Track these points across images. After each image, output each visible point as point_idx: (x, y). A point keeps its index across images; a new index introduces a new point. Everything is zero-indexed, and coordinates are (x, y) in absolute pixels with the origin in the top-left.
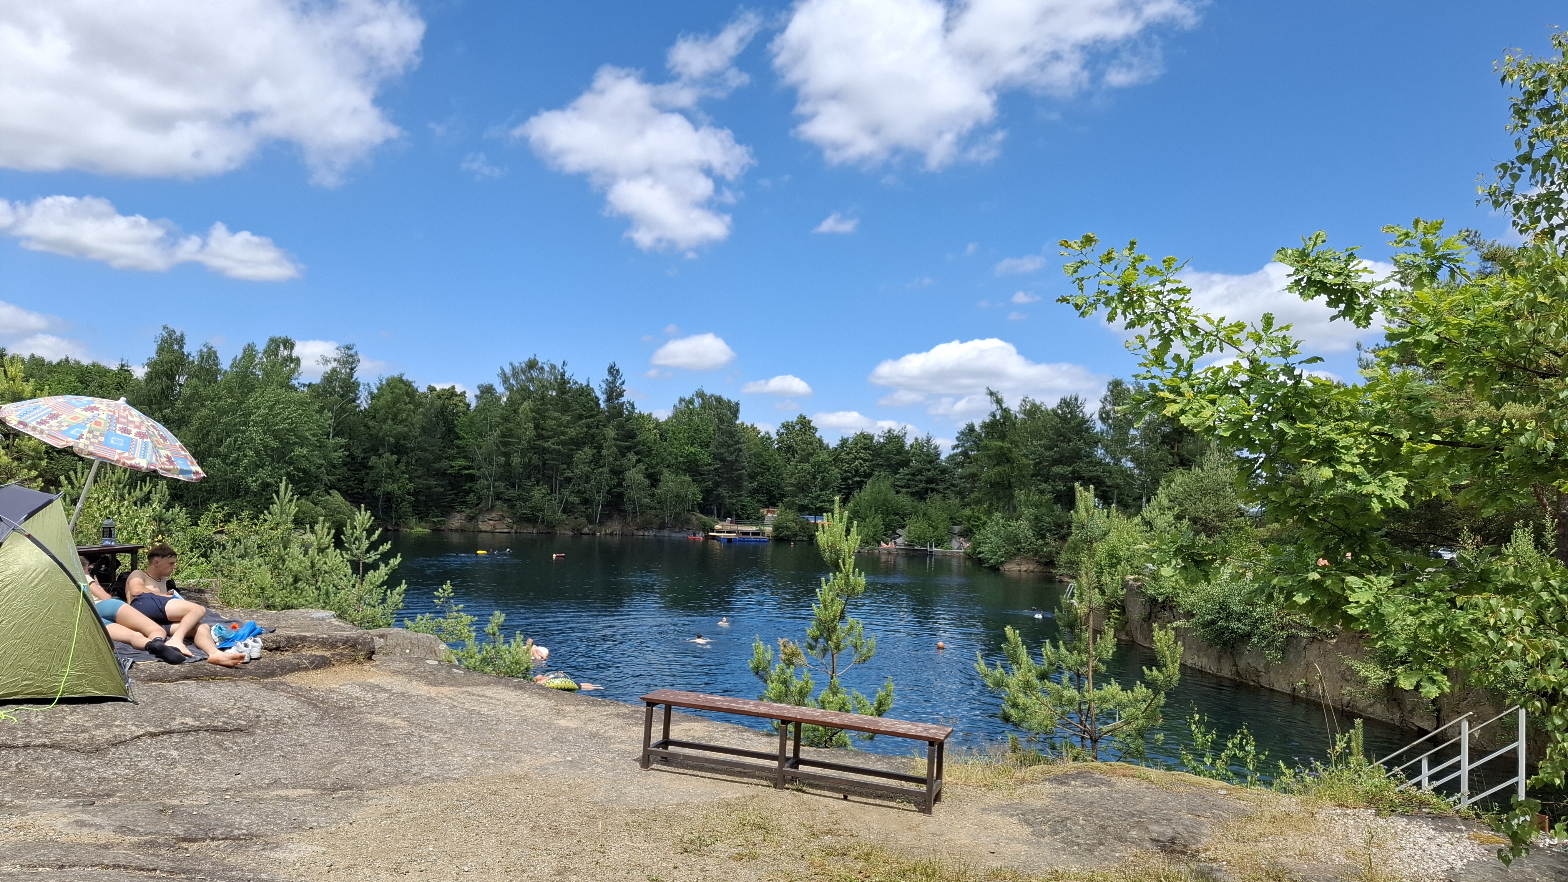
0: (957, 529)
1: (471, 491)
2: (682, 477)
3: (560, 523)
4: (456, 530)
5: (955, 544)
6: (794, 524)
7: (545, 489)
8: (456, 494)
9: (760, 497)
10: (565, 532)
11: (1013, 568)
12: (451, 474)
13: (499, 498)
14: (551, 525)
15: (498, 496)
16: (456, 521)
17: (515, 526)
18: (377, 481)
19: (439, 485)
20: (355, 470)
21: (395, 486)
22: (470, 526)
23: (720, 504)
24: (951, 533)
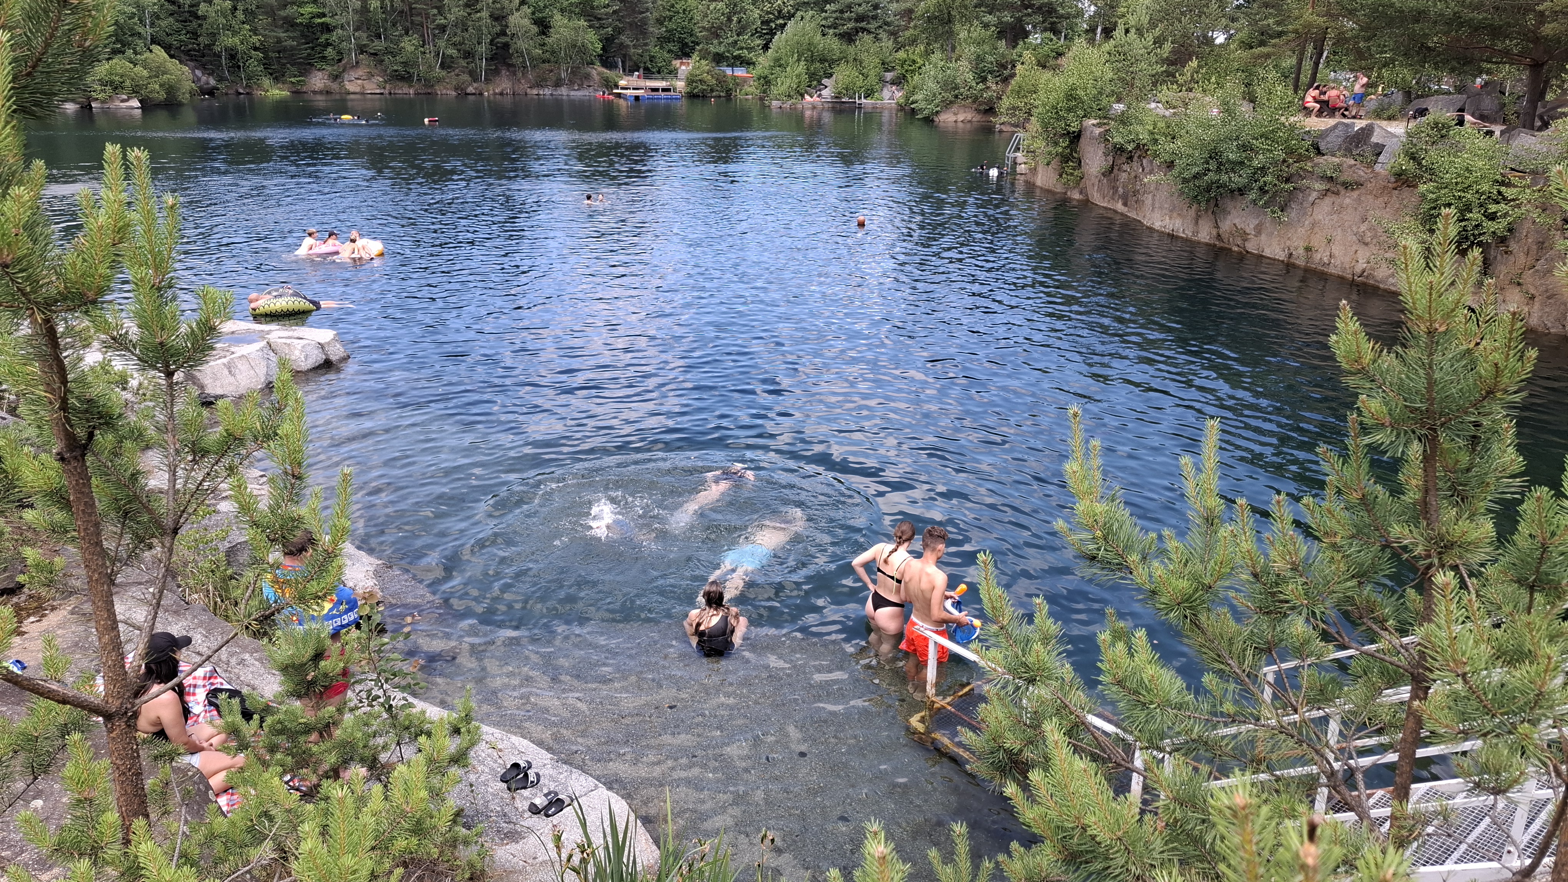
0: (889, 76)
1: (328, 44)
2: (576, 22)
3: (439, 80)
4: (321, 92)
5: (886, 93)
6: (709, 77)
7: (415, 39)
8: (313, 48)
9: (671, 46)
10: (446, 92)
11: (947, 118)
12: (301, 23)
13: (362, 53)
14: (429, 83)
15: (362, 50)
16: (318, 80)
17: (388, 86)
18: (213, 35)
19: (290, 38)
20: (185, 21)
21: (236, 40)
22: (335, 86)
23: (624, 56)
24: (882, 81)
